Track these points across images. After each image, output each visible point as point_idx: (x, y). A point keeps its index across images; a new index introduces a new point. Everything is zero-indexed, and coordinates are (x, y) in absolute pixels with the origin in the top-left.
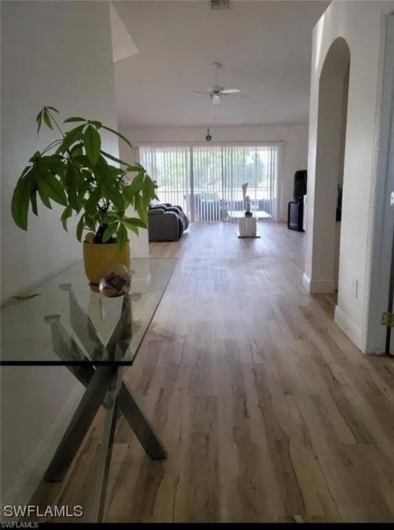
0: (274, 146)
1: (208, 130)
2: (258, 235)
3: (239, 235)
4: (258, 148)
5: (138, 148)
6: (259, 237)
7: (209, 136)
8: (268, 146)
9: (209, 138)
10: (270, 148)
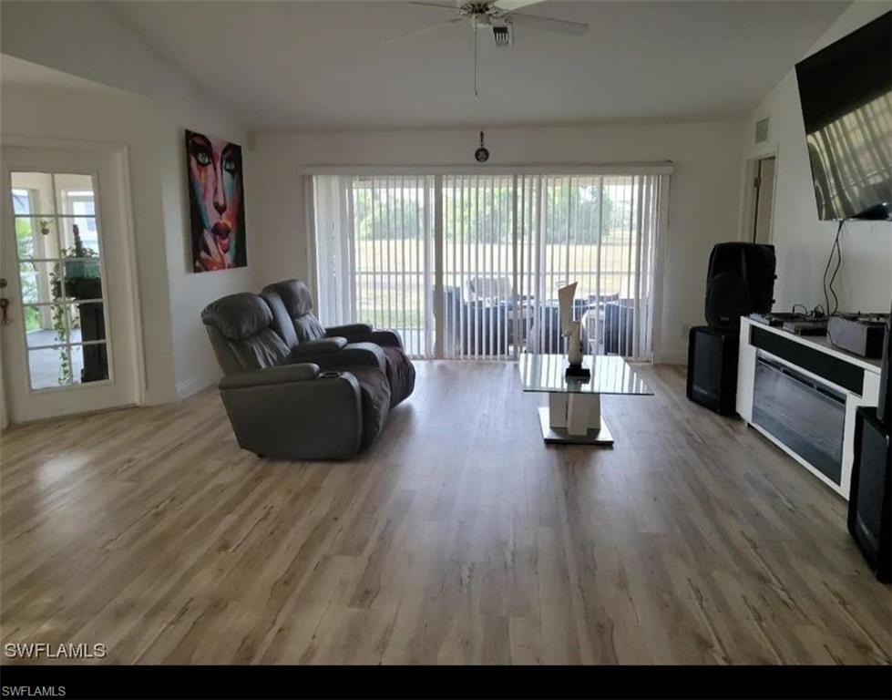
0: (649, 175)
1: (482, 134)
2: (604, 435)
3: (547, 433)
4: (606, 179)
5: (310, 178)
6: (608, 445)
7: (483, 150)
8: (633, 174)
9: (482, 154)
10: (637, 178)
